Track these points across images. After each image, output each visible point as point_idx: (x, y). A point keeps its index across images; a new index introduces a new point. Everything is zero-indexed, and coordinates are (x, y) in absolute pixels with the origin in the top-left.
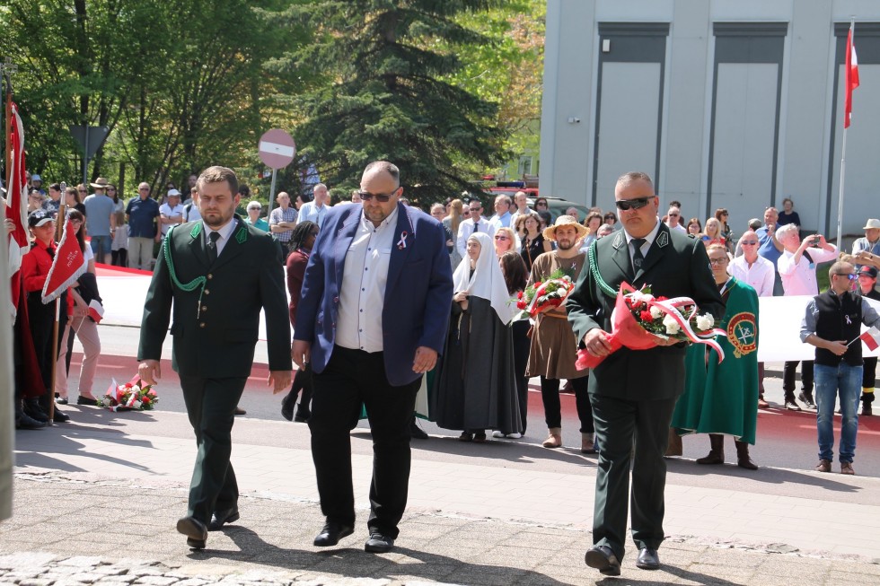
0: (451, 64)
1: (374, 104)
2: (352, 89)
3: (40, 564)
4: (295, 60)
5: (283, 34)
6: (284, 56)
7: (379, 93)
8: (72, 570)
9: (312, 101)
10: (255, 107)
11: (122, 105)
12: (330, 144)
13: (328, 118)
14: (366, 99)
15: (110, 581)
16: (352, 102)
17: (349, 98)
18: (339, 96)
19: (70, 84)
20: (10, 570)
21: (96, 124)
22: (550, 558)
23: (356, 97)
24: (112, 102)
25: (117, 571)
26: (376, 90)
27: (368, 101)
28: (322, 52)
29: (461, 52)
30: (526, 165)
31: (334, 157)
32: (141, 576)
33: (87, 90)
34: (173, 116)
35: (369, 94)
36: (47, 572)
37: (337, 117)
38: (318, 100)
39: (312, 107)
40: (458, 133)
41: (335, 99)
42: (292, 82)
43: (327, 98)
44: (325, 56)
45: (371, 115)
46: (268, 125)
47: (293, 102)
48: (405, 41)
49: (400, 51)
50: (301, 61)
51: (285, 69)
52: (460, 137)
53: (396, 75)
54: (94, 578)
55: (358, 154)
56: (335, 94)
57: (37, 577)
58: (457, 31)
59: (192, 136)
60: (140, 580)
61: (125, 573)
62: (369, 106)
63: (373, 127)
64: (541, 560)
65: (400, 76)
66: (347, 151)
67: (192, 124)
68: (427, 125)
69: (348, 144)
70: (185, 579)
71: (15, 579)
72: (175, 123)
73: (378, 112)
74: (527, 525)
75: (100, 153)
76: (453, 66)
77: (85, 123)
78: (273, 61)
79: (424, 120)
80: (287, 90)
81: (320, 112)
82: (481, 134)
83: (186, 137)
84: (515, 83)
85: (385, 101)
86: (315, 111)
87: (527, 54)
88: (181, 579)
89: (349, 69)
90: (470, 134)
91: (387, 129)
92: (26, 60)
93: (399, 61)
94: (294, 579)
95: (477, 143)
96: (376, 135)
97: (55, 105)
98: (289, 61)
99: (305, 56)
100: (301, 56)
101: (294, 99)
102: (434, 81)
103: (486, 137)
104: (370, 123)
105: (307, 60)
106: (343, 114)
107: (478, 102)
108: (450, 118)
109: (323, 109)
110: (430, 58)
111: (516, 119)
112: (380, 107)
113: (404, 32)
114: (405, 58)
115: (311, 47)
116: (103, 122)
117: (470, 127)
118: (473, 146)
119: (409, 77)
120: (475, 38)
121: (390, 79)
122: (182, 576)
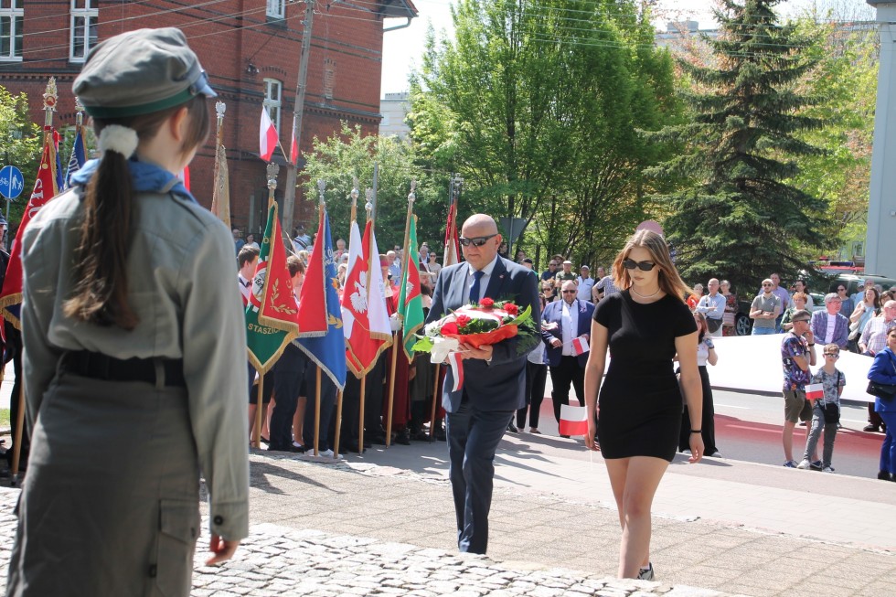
0: (791, 170)
1: (728, 201)
2: (711, 190)
3: (402, 553)
4: (667, 167)
5: (661, 148)
6: (658, 165)
7: (731, 192)
8: (423, 559)
9: (679, 199)
10: (640, 202)
11: (539, 201)
12: (692, 232)
13: (691, 212)
14: (721, 197)
15: (447, 569)
16: (709, 199)
17: (707, 197)
18: (699, 195)
19: (501, 187)
20: (380, 556)
21: (519, 216)
22: (824, 570)
23: (712, 196)
24: (531, 199)
25: (455, 562)
26: (729, 189)
27: (722, 199)
28: (687, 161)
29: (798, 160)
30: (859, 248)
31: (695, 242)
32: (471, 567)
33: (512, 192)
34: (575, 210)
35: (723, 193)
36: (405, 559)
37: (699, 211)
38: (682, 198)
39: (678, 204)
40: (793, 224)
41: (696, 198)
42: (666, 184)
43: (690, 197)
44: (690, 164)
45: (724, 209)
46: (648, 217)
47: (664, 200)
48: (754, 153)
49: (749, 160)
50: (671, 168)
51: (659, 175)
52: (796, 227)
53: (745, 179)
54: (436, 567)
55: (712, 240)
56: (696, 194)
57: (397, 562)
58: (795, 144)
59: (590, 225)
60: (470, 570)
61: (460, 564)
62: (723, 203)
63: (725, 219)
64: (816, 571)
65: (748, 179)
66: (704, 238)
67: (590, 216)
68: (768, 217)
69: (706, 232)
70: (504, 571)
71: (381, 563)
72: (577, 215)
73: (730, 207)
74: (812, 540)
75: (522, 237)
76: (792, 171)
77: (511, 216)
78: (650, 169)
79: (766, 213)
80: (663, 191)
81: (685, 207)
82: (813, 225)
83: (586, 225)
84: (850, 183)
85: (736, 199)
86: (681, 206)
87: (858, 162)
88: (500, 572)
89: (708, 174)
90: (804, 225)
91: (737, 221)
92: (471, 170)
93: (748, 168)
94: (586, 578)
95: (810, 232)
96: (727, 225)
97: (489, 202)
98: (662, 168)
99: (675, 165)
100: (671, 164)
101: (664, 197)
102: (776, 183)
103: (817, 227)
104: (723, 216)
105: (676, 168)
106: (703, 209)
107: (811, 200)
108: (787, 212)
109: (688, 205)
110: (774, 165)
111: (852, 213)
112: (731, 204)
113: (753, 146)
114: (752, 166)
115: (680, 158)
116: (524, 214)
117: (804, 219)
118: (806, 234)
119: (754, 180)
120: (810, 150)
121: (741, 180)
122: (501, 570)
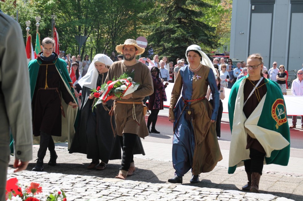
0: (200, 14)
1: (174, 28)
2: (167, 23)
3: (58, 177)
4: (148, 13)
5: (144, 5)
6: (144, 12)
7: (176, 24)
8: (68, 179)
9: (153, 27)
10: (135, 29)
11: (92, 28)
12: (159, 41)
13: (159, 33)
14: (171, 26)
15: (80, 183)
16: (167, 27)
17: (166, 26)
18: (162, 25)
19: (75, 22)
20: (48, 179)
21: (83, 35)
22: (228, 179)
23: (168, 26)
24: (88, 28)
25: (83, 180)
26: (175, 23)
27: (172, 27)
28: (157, 11)
29: (203, 10)
30: (226, 48)
31: (161, 46)
32: (90, 181)
33: (80, 24)
34: (108, 33)
35: (172, 25)
36: (60, 180)
37: (162, 32)
38: (155, 27)
39: (153, 29)
40: (202, 37)
41: (161, 26)
42: (146, 21)
43: (158, 26)
44: (158, 12)
45: (173, 31)
46: (139, 35)
47: (147, 27)
48: (184, 7)
49: (183, 10)
50: (150, 14)
51: (145, 17)
52: (203, 39)
53: (181, 18)
54: (75, 182)
55: (168, 45)
56: (161, 25)
57: (57, 181)
58: (202, 3)
59: (114, 39)
60: (90, 183)
61: (85, 180)
62: (172, 29)
63: (174, 35)
64: (225, 179)
65: (183, 18)
66: (165, 44)
67: (114, 35)
68: (192, 35)
69: (165, 41)
70: (104, 183)
71: (50, 182)
72: (109, 35)
73: (175, 31)
74: (221, 167)
75: (85, 44)
76: (201, 15)
77: (80, 35)
78: (141, 14)
79: (190, 33)
80: (145, 24)
81: (156, 31)
82: (210, 38)
83: (112, 39)
84: (222, 21)
85: (178, 27)
86: (154, 30)
87: (226, 11)
88: (103, 183)
89: (166, 16)
90: (206, 38)
91: (178, 36)
92: (61, 14)
93: (183, 14)
94: (140, 184)
95: (208, 41)
96: (175, 38)
97: (70, 29)
98: (146, 14)
99: (151, 12)
100: (150, 12)
101: (147, 26)
102: (194, 20)
103: (211, 39)
104: (173, 34)
105: (152, 14)
106: (164, 31)
107: (209, 27)
108: (199, 32)
109: (157, 30)
110: (193, 12)
111: (223, 33)
112: (176, 29)
113: (184, 4)
114: (184, 13)
115: (153, 9)
116: (86, 34)
117: (206, 35)
118: (207, 42)
119: (185, 19)
120: (208, 6)
121: (179, 19)
122: (103, 182)
